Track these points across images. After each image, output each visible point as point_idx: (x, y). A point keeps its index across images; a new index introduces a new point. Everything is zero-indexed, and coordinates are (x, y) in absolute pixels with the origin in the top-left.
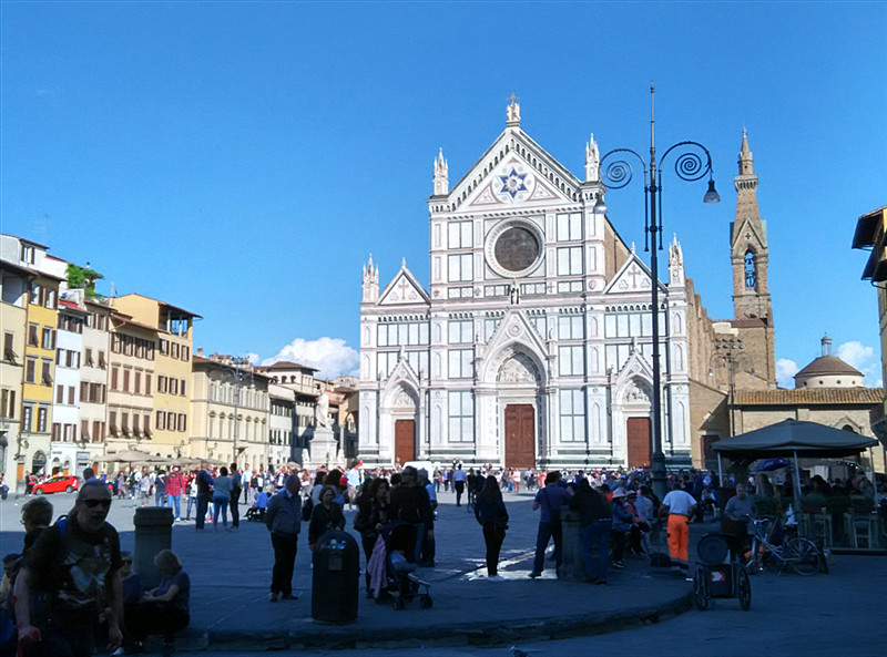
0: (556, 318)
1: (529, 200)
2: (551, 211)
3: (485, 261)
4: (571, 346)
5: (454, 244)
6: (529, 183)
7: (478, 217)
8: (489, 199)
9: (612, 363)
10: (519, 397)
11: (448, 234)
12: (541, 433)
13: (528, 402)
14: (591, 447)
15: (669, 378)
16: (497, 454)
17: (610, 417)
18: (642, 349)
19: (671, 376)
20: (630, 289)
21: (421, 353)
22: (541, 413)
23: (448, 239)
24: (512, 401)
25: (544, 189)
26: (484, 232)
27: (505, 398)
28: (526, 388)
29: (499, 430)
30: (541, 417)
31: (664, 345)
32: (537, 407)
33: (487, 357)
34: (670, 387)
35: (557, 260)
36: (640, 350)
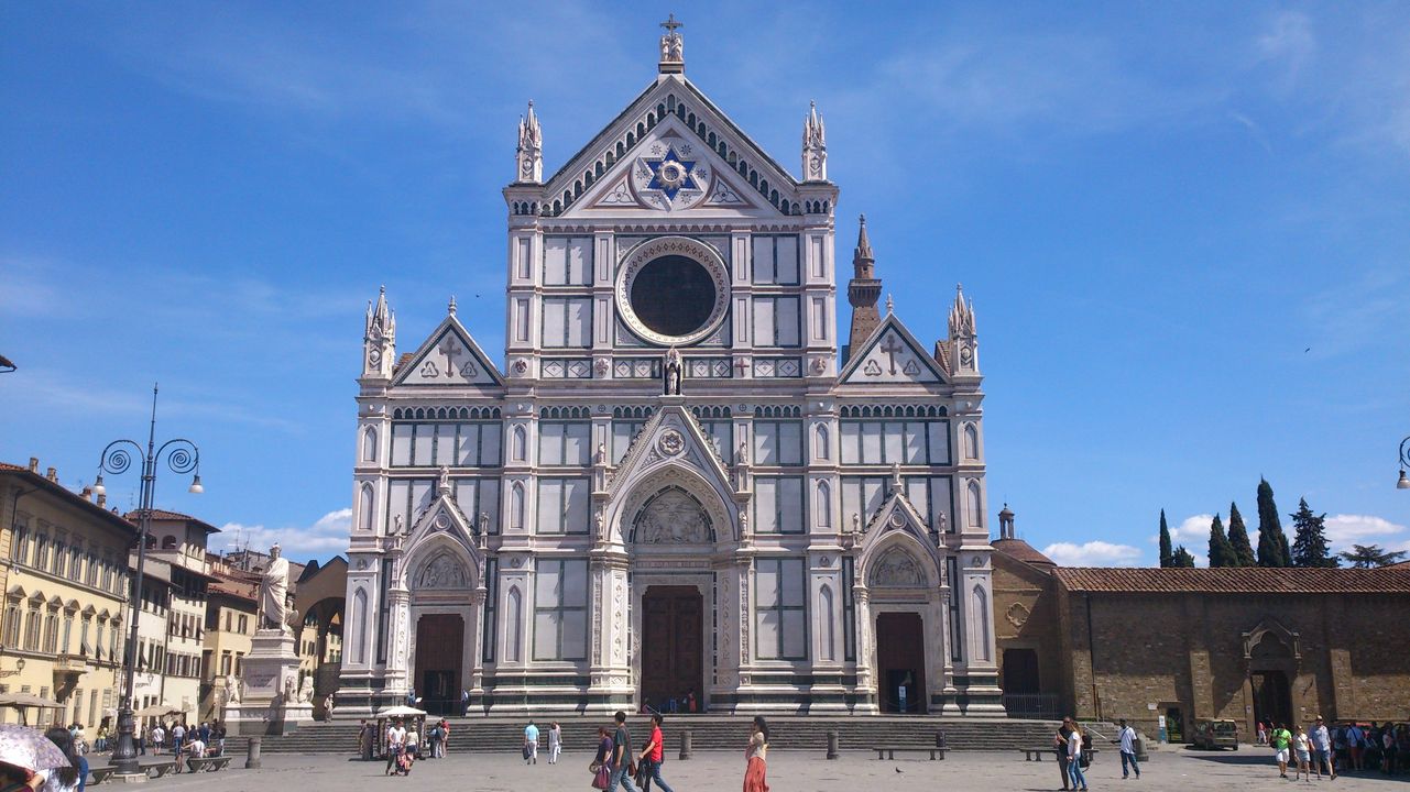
0: (750, 424)
1: (701, 205)
2: (742, 230)
3: (617, 314)
4: (778, 478)
5: (556, 276)
6: (702, 174)
7: (603, 230)
8: (625, 198)
9: (853, 510)
10: (672, 573)
11: (544, 257)
12: (715, 644)
13: (689, 580)
14: (817, 670)
15: (958, 541)
16: (629, 683)
17: (849, 612)
18: (906, 487)
19: (962, 536)
20: (886, 377)
21: (482, 482)
22: (715, 603)
23: (544, 267)
24: (660, 581)
25: (730, 189)
26: (615, 258)
27: (646, 573)
28: (686, 555)
29: (632, 636)
30: (715, 611)
31: (946, 481)
32: (708, 593)
33: (615, 494)
34: (958, 556)
35: (753, 318)
36: (902, 489)
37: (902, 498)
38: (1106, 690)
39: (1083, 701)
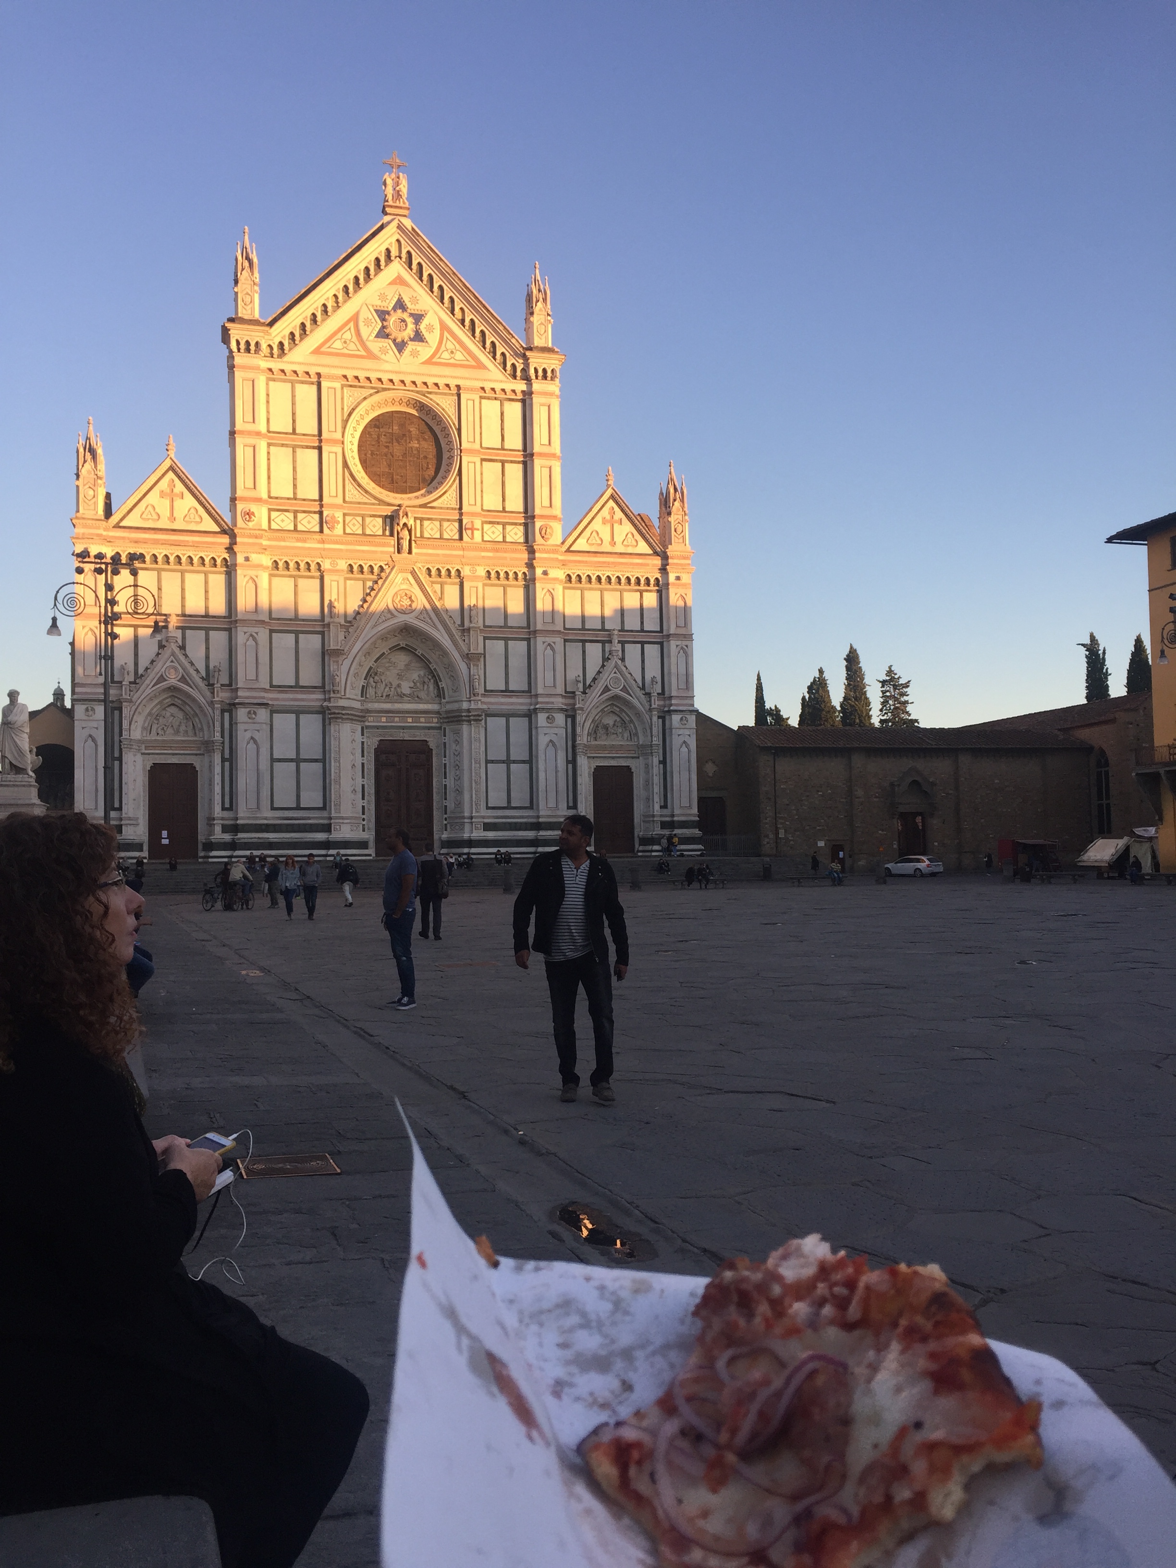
0: (480, 585)
1: (429, 362)
2: (471, 390)
3: (345, 465)
4: (506, 640)
5: (281, 423)
6: (430, 328)
7: (332, 378)
8: (352, 346)
9: (574, 672)
10: (403, 728)
11: (268, 402)
12: (446, 793)
13: (420, 736)
14: (543, 817)
15: (667, 702)
16: (364, 831)
17: (570, 766)
18: (623, 651)
19: (670, 698)
20: (606, 548)
21: (212, 633)
22: (445, 757)
23: (268, 412)
24: (391, 736)
25: (458, 346)
26: (343, 409)
27: (377, 727)
28: (416, 712)
29: (366, 786)
30: (445, 764)
31: (657, 647)
32: (437, 747)
33: (350, 650)
34: (667, 717)
35: (482, 482)
36: (620, 653)
37: (619, 662)
38: (786, 831)
39: (767, 840)
